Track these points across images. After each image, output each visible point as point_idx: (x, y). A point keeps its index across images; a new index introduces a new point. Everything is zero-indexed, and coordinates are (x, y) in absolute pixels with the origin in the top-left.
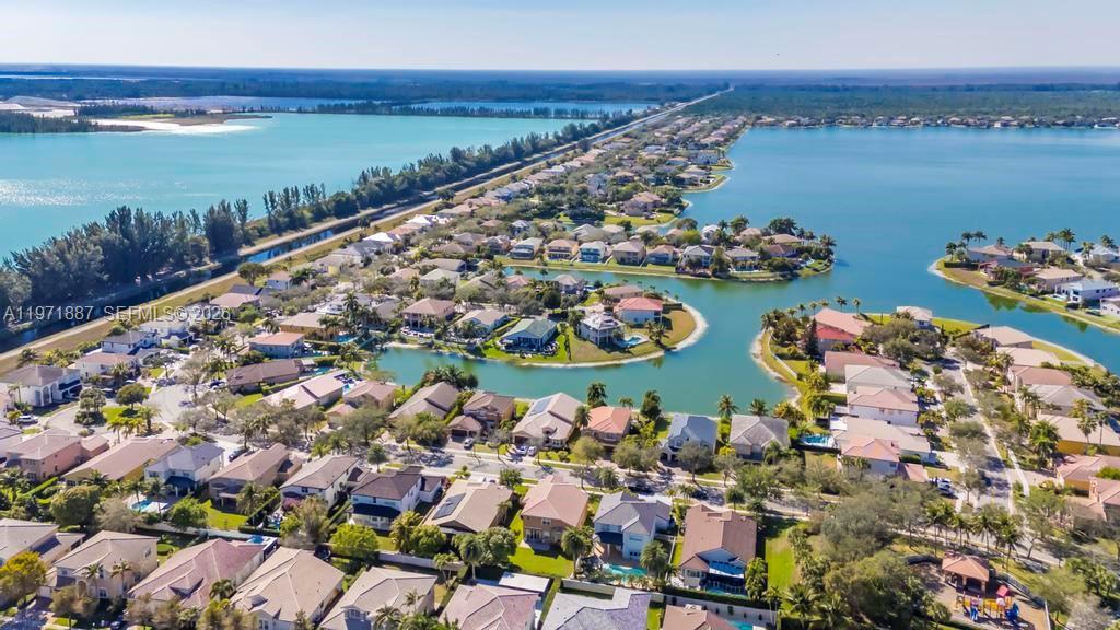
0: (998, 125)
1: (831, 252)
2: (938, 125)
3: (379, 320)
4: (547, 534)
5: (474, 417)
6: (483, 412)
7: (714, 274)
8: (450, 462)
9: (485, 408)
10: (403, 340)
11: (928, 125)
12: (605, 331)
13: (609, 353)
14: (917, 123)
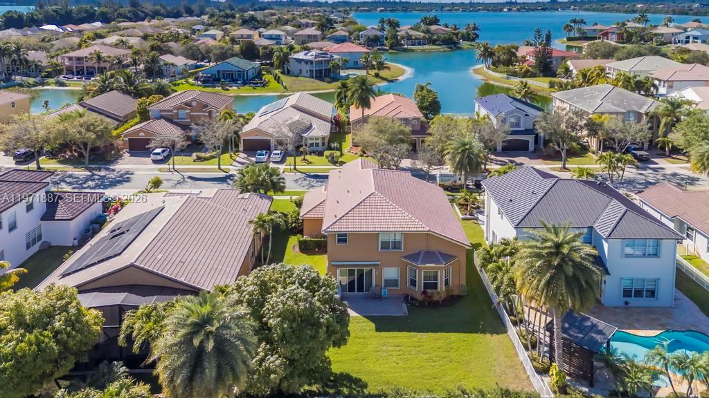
0: (505, 10)
1: (477, 36)
2: (470, 11)
3: (27, 61)
4: (391, 273)
5: (170, 120)
6: (182, 113)
7: (391, 48)
8: (128, 180)
9: (188, 104)
10: (62, 84)
11: (464, 11)
12: (321, 62)
13: (328, 82)
14: (459, 10)
